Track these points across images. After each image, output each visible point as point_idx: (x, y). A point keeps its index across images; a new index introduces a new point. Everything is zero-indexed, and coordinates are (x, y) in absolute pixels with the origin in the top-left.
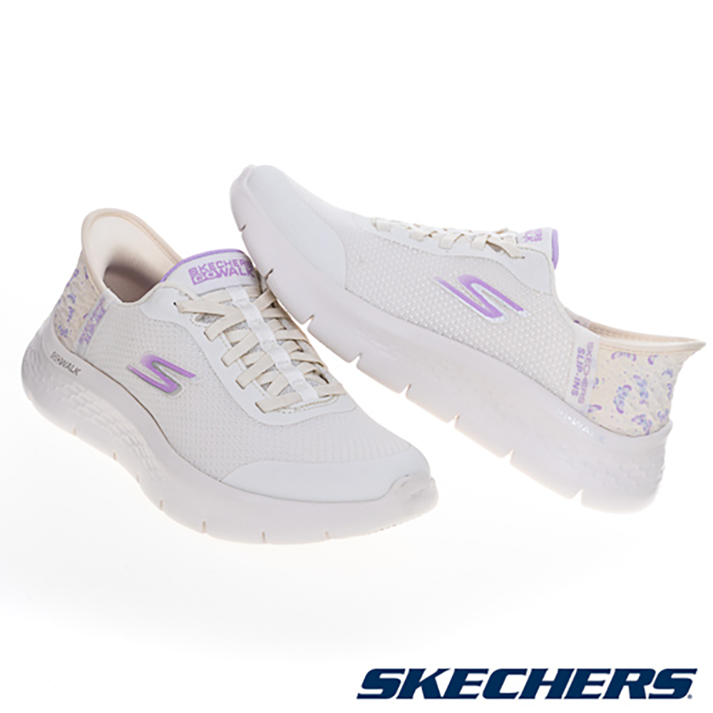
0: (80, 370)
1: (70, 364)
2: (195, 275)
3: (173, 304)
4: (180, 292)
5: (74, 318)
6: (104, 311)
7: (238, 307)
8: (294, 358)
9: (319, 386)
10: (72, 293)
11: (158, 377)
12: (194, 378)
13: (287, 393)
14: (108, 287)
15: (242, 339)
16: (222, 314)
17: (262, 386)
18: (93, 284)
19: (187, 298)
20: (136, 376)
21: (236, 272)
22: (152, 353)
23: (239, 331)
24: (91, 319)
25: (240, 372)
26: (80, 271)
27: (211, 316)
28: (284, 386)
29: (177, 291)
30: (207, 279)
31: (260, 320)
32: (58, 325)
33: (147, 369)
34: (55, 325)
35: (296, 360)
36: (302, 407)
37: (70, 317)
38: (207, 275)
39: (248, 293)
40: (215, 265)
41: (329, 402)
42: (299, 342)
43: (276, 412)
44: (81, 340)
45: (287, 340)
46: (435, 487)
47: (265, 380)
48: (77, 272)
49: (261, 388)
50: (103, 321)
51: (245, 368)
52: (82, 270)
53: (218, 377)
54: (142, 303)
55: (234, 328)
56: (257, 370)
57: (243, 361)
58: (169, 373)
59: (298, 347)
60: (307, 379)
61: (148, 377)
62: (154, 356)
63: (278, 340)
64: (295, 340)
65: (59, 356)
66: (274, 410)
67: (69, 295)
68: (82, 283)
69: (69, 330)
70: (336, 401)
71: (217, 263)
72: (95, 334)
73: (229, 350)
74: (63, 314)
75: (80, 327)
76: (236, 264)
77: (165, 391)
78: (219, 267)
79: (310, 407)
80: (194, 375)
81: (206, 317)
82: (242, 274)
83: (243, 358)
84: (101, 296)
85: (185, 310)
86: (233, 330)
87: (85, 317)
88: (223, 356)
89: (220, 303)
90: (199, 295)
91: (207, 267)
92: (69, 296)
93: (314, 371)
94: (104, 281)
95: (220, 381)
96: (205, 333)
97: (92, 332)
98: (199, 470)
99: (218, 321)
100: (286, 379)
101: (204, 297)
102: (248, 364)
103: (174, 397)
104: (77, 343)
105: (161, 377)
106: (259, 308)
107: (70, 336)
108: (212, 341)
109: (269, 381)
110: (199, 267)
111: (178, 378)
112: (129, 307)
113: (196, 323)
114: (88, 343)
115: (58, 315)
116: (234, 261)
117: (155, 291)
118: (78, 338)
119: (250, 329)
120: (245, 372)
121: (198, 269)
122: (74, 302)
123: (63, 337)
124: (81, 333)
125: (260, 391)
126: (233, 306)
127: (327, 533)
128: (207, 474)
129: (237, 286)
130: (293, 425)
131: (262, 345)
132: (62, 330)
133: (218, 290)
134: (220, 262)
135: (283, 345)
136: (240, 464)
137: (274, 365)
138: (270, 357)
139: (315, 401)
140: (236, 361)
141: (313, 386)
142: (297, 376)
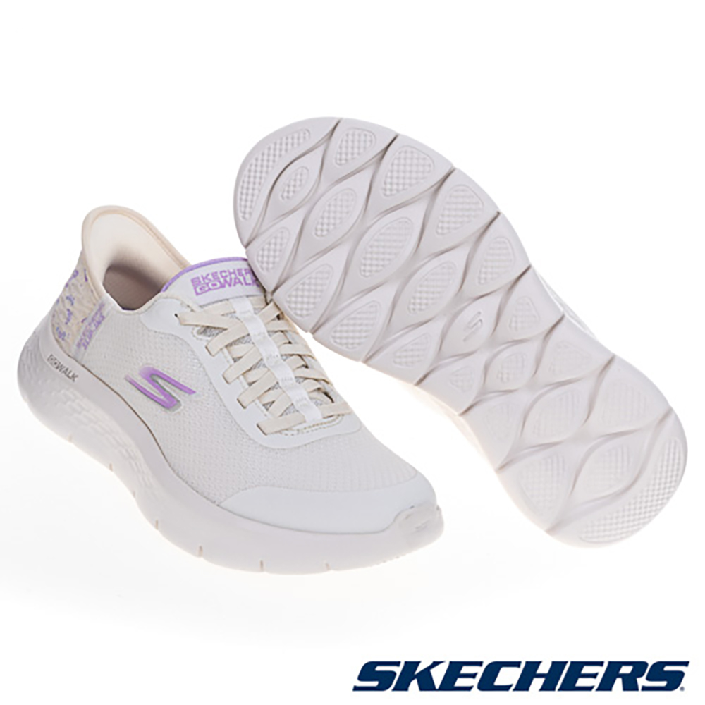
0: (77, 376)
1: (67, 369)
2: (198, 284)
3: (174, 315)
4: (182, 303)
5: (72, 321)
6: (103, 318)
7: (242, 320)
8: (298, 375)
9: (324, 405)
10: (71, 295)
11: (157, 391)
12: (193, 395)
13: (290, 413)
14: (108, 292)
15: (245, 355)
16: (225, 327)
17: (264, 405)
18: (92, 287)
19: (189, 310)
20: (134, 388)
21: (240, 282)
22: (151, 366)
23: (242, 345)
24: (90, 324)
25: (242, 390)
26: (80, 273)
27: (213, 330)
28: (287, 406)
29: (179, 303)
30: (210, 289)
31: (264, 333)
32: (56, 326)
33: (146, 382)
34: (53, 326)
35: (301, 377)
36: (305, 428)
37: (68, 320)
38: (210, 285)
39: (252, 304)
40: (219, 275)
41: (334, 423)
42: (304, 358)
43: (279, 434)
44: (79, 345)
45: (292, 355)
46: (441, 517)
47: (267, 399)
48: (76, 274)
49: (263, 408)
50: (102, 327)
51: (247, 386)
52: (81, 272)
53: (219, 395)
54: (142, 312)
55: (237, 343)
56: (259, 388)
57: (245, 378)
58: (168, 387)
59: (303, 363)
60: (311, 398)
61: (146, 390)
62: (153, 369)
63: (282, 355)
64: (299, 355)
65: (56, 359)
66: (276, 432)
67: (68, 296)
68: (81, 285)
69: (67, 334)
70: (340, 422)
71: (221, 272)
72: (93, 341)
73: (231, 366)
74: (61, 316)
75: (78, 331)
76: (241, 274)
77: (164, 407)
78: (222, 277)
79: (313, 428)
80: (194, 392)
81: (208, 330)
82: (246, 284)
83: (245, 375)
84: (100, 302)
85: (187, 323)
86: (235, 344)
87: (83, 322)
88: (224, 373)
89: (223, 315)
90: (201, 307)
91: (210, 277)
92: (67, 298)
93: (319, 389)
94: (104, 285)
95: (221, 399)
96: (206, 348)
97: (90, 337)
98: (197, 492)
99: (221, 335)
100: (289, 398)
101: (206, 308)
102: (251, 381)
103: (173, 413)
104: (74, 347)
105: (160, 391)
106: (263, 321)
107: (68, 340)
108: (214, 356)
109: (271, 400)
110: (202, 276)
111: (177, 394)
112: (129, 315)
113: (197, 336)
114: (86, 348)
115: (56, 316)
116: (238, 270)
117: (155, 301)
118: (76, 343)
119: (253, 343)
120: (247, 390)
121: (201, 279)
122: (72, 304)
123: (60, 340)
124: (79, 337)
125: (262, 411)
126: (237, 318)
127: (327, 565)
128: (205, 497)
129: (241, 297)
130: (295, 448)
131: (265, 361)
132: (60, 333)
133: (221, 301)
134: (225, 271)
135: (287, 360)
136: (239, 489)
137: (278, 383)
138: (273, 374)
139: (319, 422)
140: (238, 378)
141: (317, 405)
142: (301, 394)
